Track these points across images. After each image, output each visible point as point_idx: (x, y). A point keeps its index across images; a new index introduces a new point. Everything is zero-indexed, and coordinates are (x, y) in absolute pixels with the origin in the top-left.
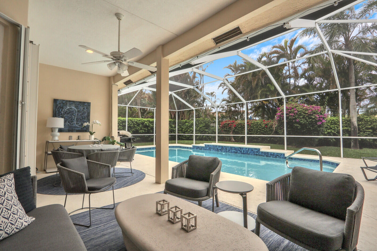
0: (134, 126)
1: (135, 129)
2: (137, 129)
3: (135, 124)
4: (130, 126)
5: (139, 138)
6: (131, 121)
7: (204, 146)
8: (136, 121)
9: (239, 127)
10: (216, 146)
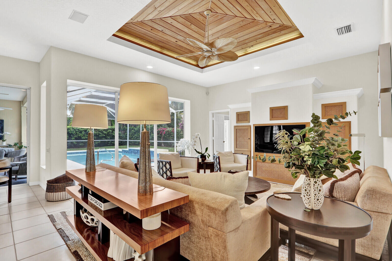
0: (76, 133)
1: (77, 136)
2: (80, 135)
3: (77, 132)
4: (72, 133)
5: (82, 144)
6: (73, 129)
7: (128, 150)
8: (78, 129)
9: (167, 134)
10: (135, 150)
